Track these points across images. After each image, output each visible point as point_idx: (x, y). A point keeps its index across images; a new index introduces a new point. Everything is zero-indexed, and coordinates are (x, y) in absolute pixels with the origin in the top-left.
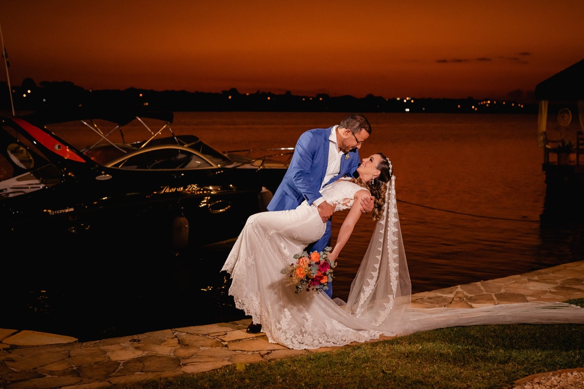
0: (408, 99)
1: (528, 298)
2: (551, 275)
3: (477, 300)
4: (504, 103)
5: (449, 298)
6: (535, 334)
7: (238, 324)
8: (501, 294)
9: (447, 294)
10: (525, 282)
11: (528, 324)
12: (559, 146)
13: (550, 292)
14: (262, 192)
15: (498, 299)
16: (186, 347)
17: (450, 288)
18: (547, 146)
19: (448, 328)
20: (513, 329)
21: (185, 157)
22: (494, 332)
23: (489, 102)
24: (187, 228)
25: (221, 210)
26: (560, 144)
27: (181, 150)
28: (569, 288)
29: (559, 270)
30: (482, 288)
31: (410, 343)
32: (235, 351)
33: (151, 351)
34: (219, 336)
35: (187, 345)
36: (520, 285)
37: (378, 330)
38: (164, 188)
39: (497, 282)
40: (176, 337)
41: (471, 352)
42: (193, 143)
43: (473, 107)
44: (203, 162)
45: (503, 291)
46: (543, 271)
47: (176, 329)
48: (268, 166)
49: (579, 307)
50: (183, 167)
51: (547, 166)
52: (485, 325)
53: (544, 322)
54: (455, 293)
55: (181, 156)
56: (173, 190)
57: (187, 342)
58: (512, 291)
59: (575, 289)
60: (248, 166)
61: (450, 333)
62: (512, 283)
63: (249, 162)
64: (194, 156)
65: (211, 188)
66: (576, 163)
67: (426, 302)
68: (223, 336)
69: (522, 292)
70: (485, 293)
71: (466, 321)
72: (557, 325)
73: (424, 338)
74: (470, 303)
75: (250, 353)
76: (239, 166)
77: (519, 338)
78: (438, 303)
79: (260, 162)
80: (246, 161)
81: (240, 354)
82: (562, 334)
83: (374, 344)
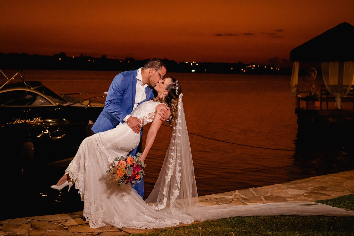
0: (194, 62)
1: (288, 199)
2: (304, 184)
3: (250, 200)
4: (265, 67)
5: (229, 198)
6: (294, 222)
7: (75, 215)
8: (268, 196)
9: (229, 196)
10: (285, 189)
11: (288, 216)
12: (307, 95)
13: (304, 195)
14: (89, 124)
15: (265, 200)
16: (37, 229)
17: (230, 192)
18: (299, 96)
19: (230, 218)
20: (278, 219)
21: (31, 97)
22: (264, 220)
23: (254, 66)
24: (32, 150)
25: (59, 137)
26: (308, 94)
27: (28, 91)
28: (317, 193)
29: (310, 181)
30: (254, 192)
31: (203, 228)
32: (74, 232)
33: (11, 232)
34: (61, 222)
35: (37, 228)
36: (281, 190)
37: (178, 219)
38: (15, 120)
39: (264, 188)
40: (29, 223)
41: (248, 234)
42: (38, 87)
43: (242, 70)
44: (45, 101)
45: (269, 194)
46: (298, 181)
47: (29, 217)
48: (93, 105)
49: (325, 205)
50: (30, 104)
51: (298, 111)
52: (257, 216)
53: (300, 214)
54: (234, 195)
55: (28, 97)
56: (23, 121)
57: (38, 226)
58: (276, 194)
59: (322, 193)
60: (78, 105)
61: (232, 221)
62: (276, 189)
63: (79, 102)
64: (38, 97)
65: (50, 121)
66: (320, 109)
67: (213, 201)
68: (64, 223)
69: (283, 195)
70: (256, 195)
71: (244, 213)
72: (310, 216)
73: (213, 224)
74: (245, 203)
75: (85, 234)
76: (72, 105)
77: (282, 224)
78: (221, 202)
79: (87, 102)
80: (76, 101)
81: (77, 234)
82: (314, 222)
83: (177, 229)
